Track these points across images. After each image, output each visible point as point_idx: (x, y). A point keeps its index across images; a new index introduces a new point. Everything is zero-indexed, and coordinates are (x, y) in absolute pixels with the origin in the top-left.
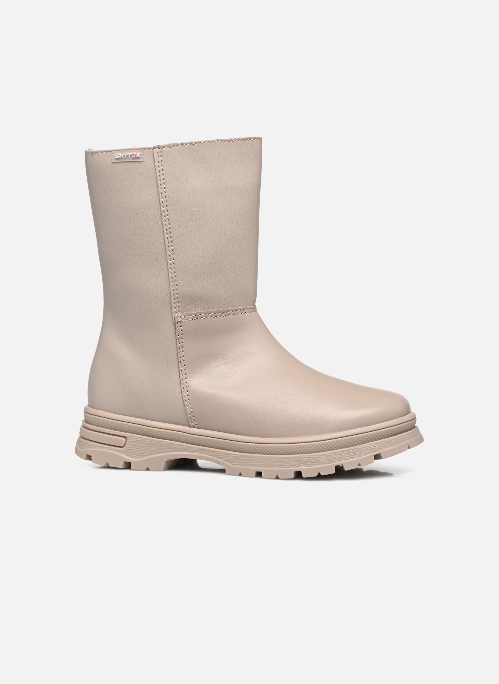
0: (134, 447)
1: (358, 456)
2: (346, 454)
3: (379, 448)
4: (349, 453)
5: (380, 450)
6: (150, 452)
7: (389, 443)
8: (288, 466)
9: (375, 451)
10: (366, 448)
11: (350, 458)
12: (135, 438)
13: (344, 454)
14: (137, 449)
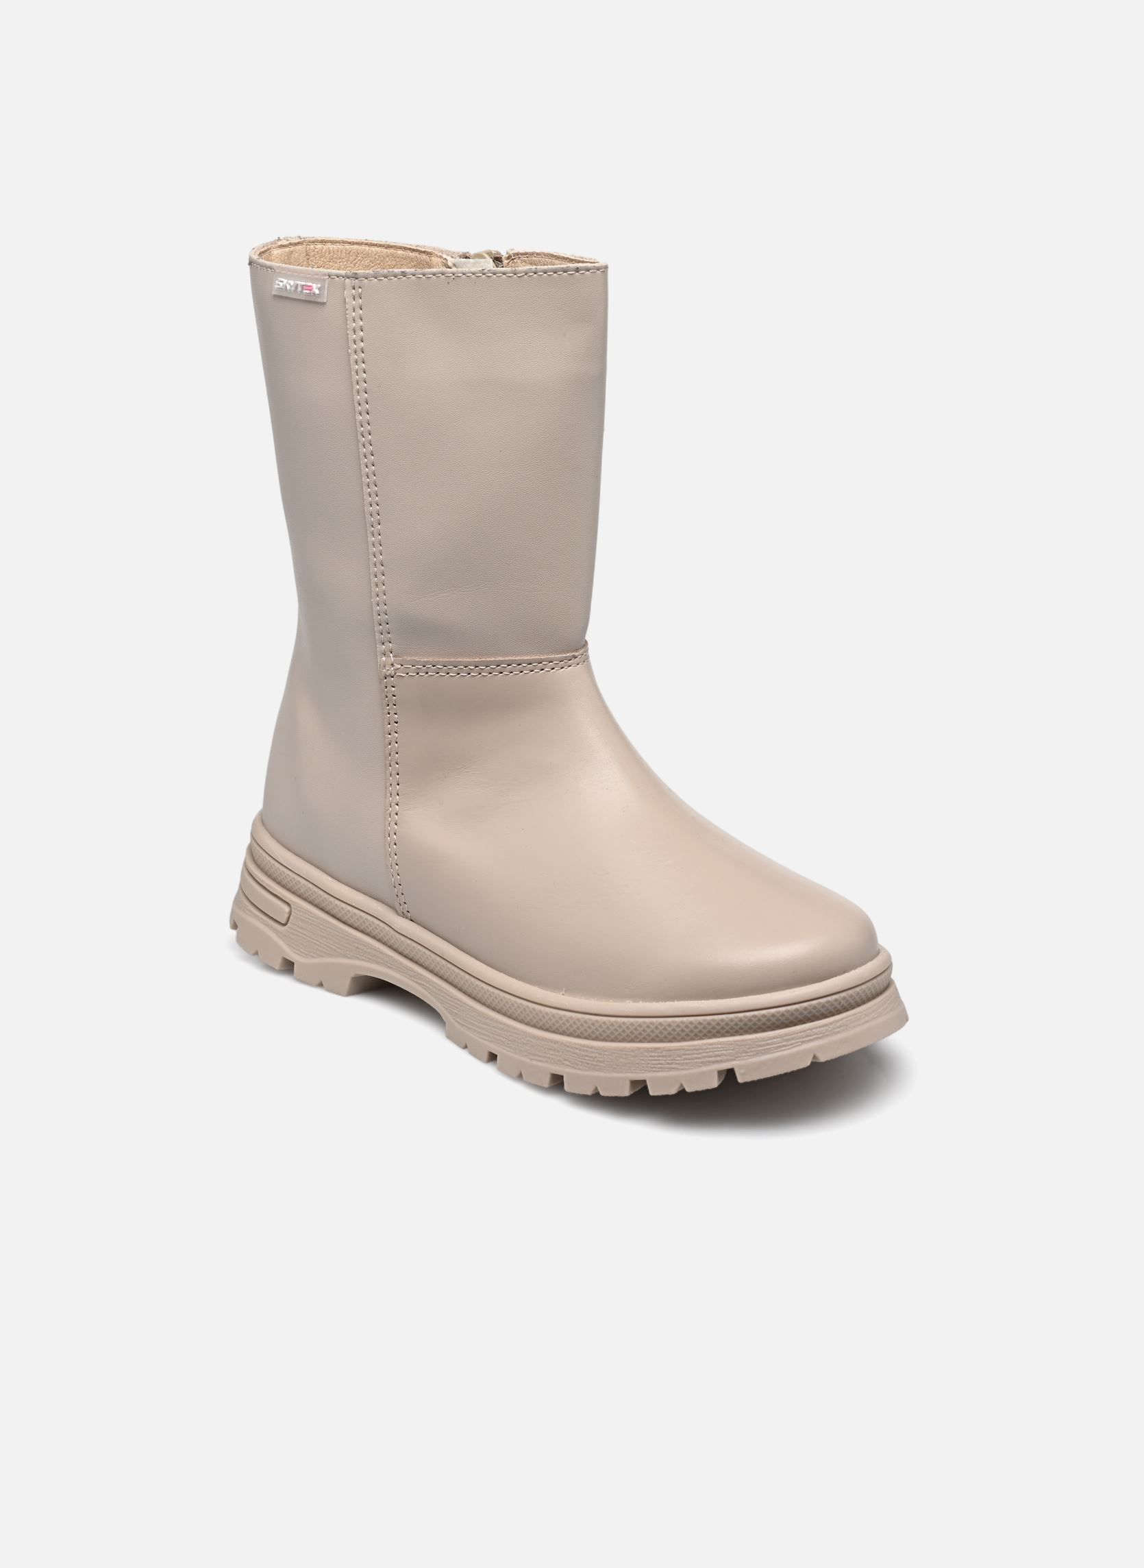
0: (301, 931)
1: (682, 1067)
2: (656, 1058)
3: (732, 1056)
4: (662, 1056)
5: (734, 1060)
6: (327, 950)
7: (760, 1046)
8: (540, 1059)
9: (721, 1061)
10: (701, 1051)
11: (662, 1069)
12: (303, 912)
13: (651, 1056)
14: (307, 938)
